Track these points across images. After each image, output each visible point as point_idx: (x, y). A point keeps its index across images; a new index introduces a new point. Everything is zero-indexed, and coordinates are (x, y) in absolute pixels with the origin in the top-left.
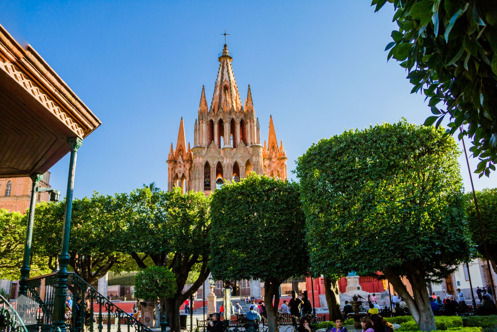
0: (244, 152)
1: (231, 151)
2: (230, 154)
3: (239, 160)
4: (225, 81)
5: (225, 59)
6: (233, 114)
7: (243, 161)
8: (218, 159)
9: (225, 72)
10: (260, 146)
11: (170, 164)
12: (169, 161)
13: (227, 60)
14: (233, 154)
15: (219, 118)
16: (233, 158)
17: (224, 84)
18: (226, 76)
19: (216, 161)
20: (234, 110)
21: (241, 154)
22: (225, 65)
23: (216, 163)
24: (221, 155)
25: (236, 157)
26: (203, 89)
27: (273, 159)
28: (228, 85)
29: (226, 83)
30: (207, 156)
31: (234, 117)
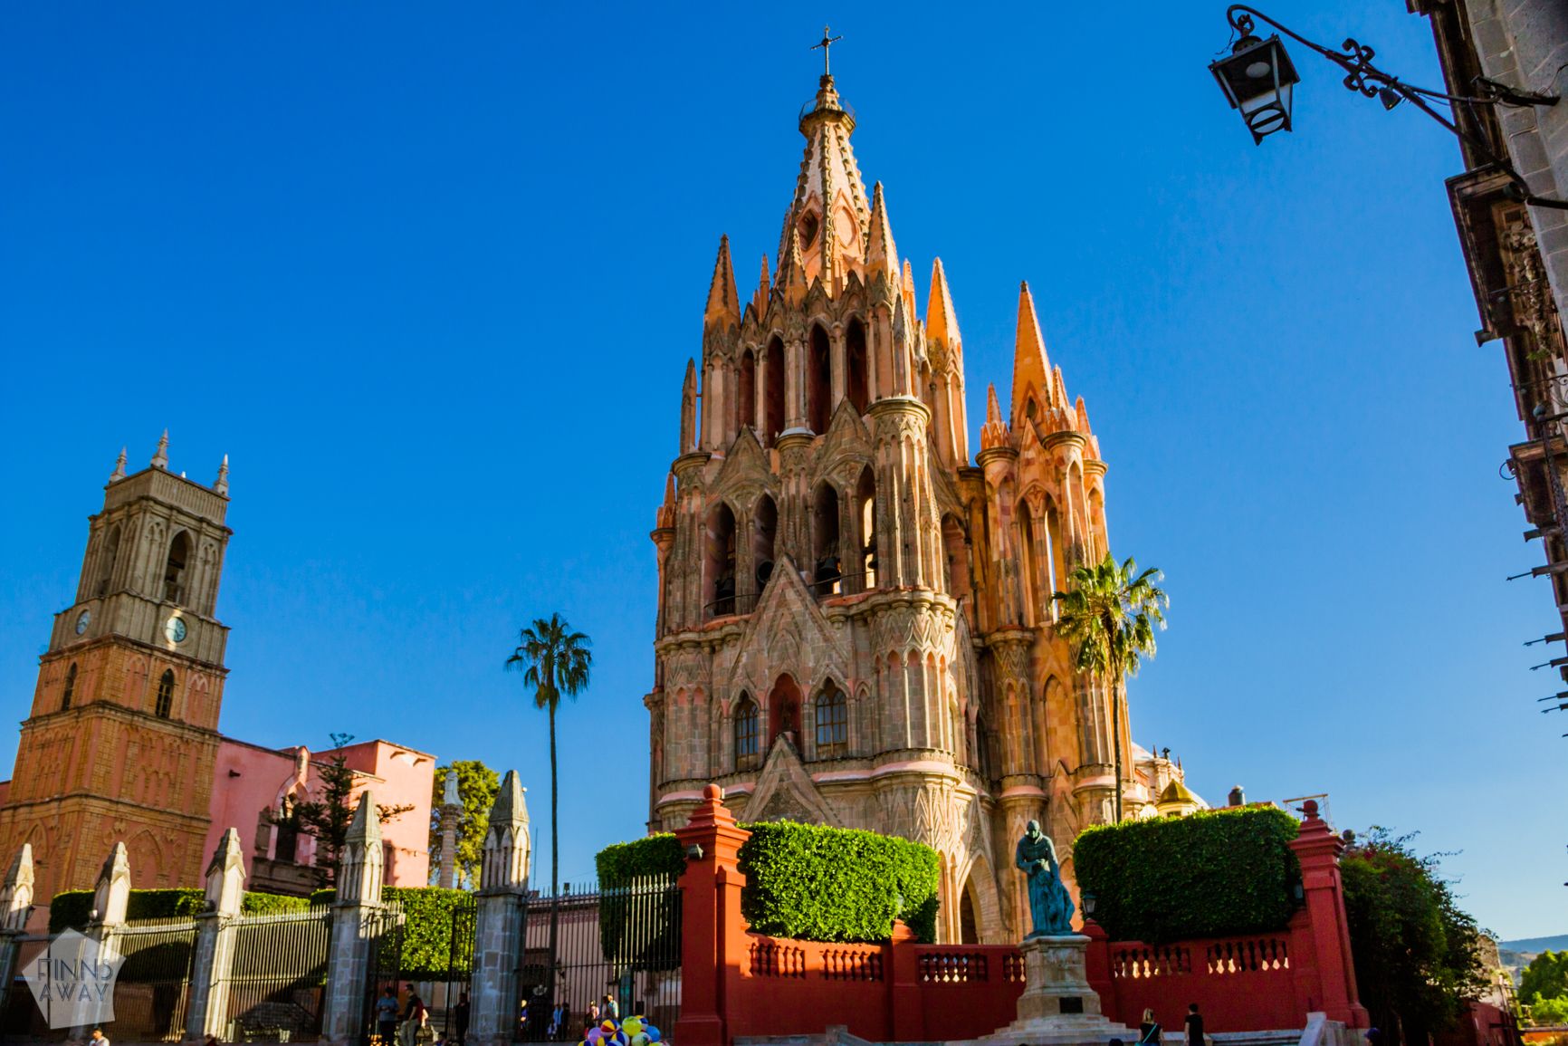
0: (852, 441)
1: (802, 446)
2: (800, 459)
3: (834, 475)
4: (810, 198)
5: (818, 126)
6: (818, 306)
7: (851, 475)
8: (762, 486)
9: (814, 171)
10: (901, 403)
11: (661, 544)
12: (658, 535)
13: (824, 125)
14: (814, 455)
15: (770, 336)
16: (812, 473)
17: (803, 212)
18: (814, 184)
19: (753, 498)
20: (822, 291)
21: (845, 451)
22: (816, 143)
23: (752, 502)
24: (772, 471)
25: (826, 468)
26: (723, 249)
27: (1028, 448)
28: (817, 209)
29: (812, 205)
30: (722, 487)
31: (822, 316)
